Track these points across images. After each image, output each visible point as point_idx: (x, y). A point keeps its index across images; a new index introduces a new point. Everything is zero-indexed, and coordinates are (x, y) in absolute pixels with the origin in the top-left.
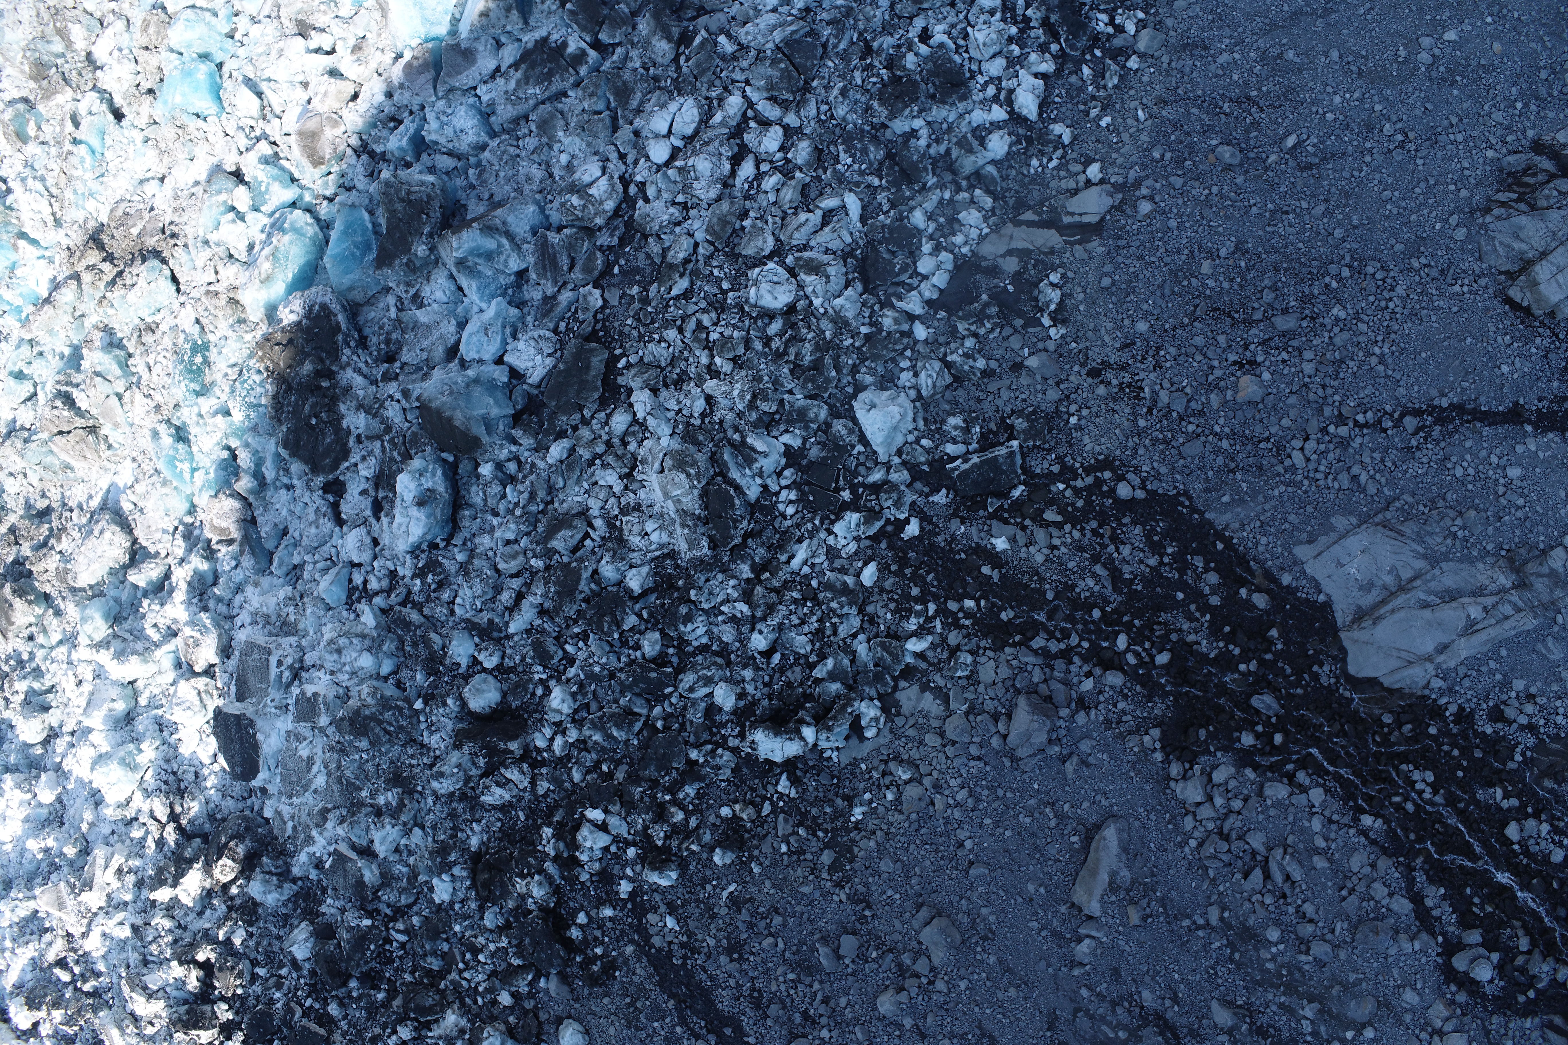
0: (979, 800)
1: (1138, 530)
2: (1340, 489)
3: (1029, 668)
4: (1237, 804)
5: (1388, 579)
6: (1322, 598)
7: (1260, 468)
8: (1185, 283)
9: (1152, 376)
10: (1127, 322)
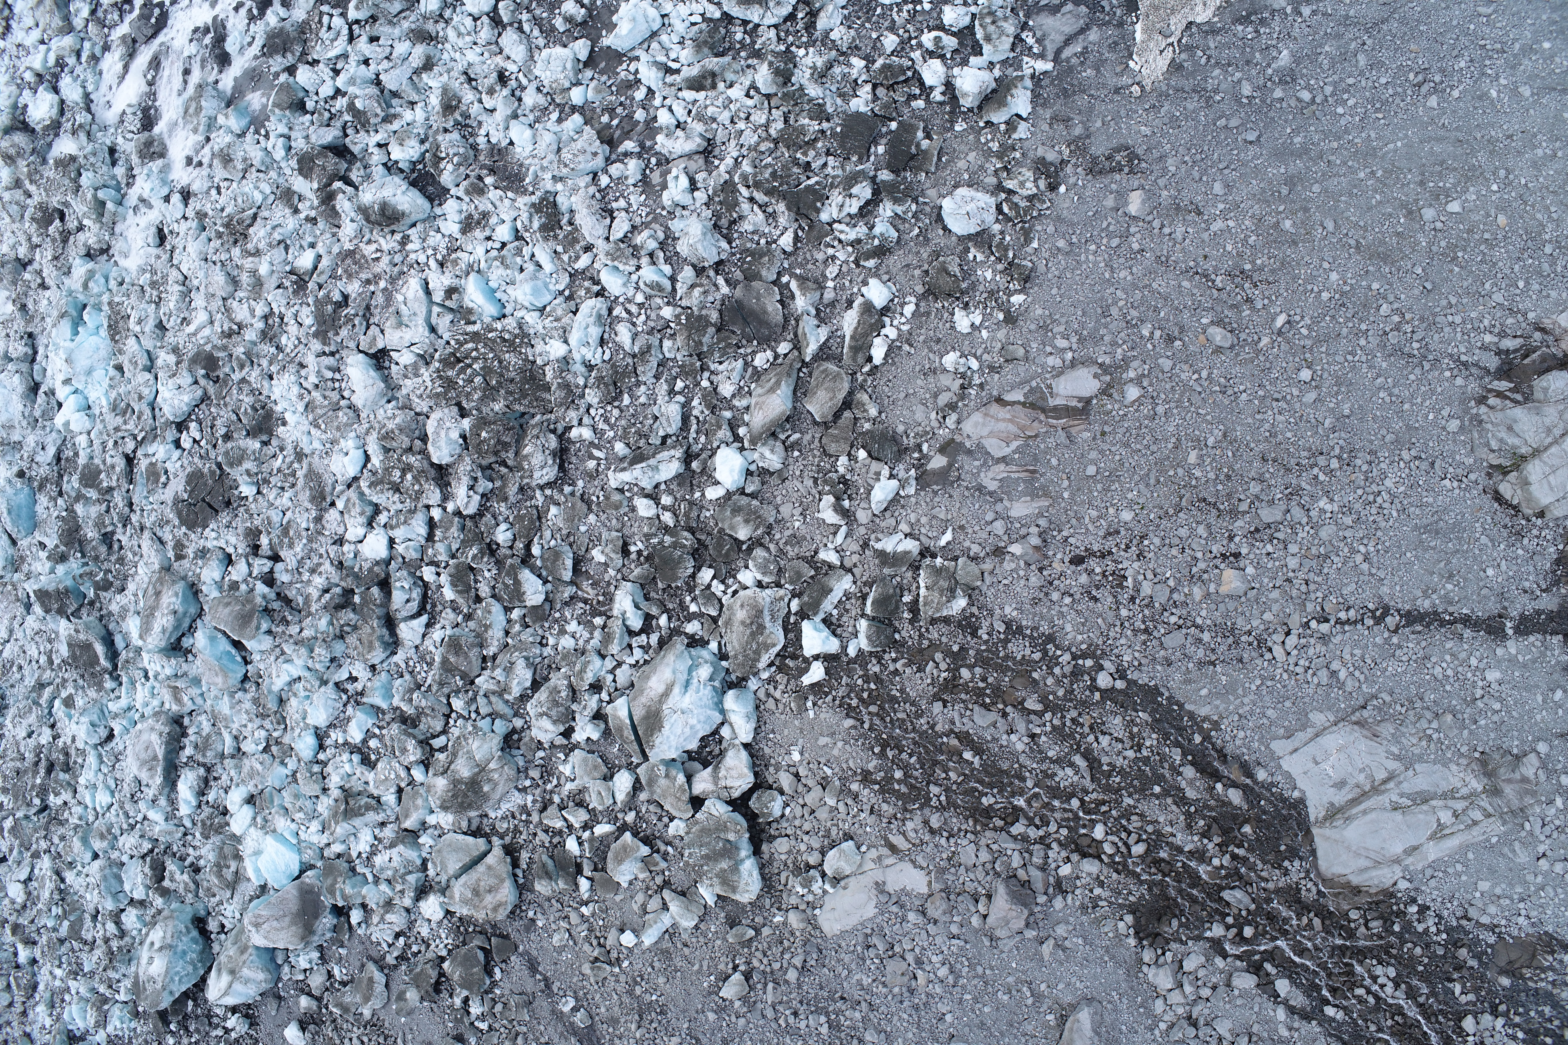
0: (958, 977)
1: (1118, 720)
2: (1319, 684)
3: (1009, 852)
4: (1206, 992)
5: (1361, 778)
6: (1296, 794)
7: (1241, 660)
8: (1171, 473)
9: (1136, 565)
10: (1111, 511)
